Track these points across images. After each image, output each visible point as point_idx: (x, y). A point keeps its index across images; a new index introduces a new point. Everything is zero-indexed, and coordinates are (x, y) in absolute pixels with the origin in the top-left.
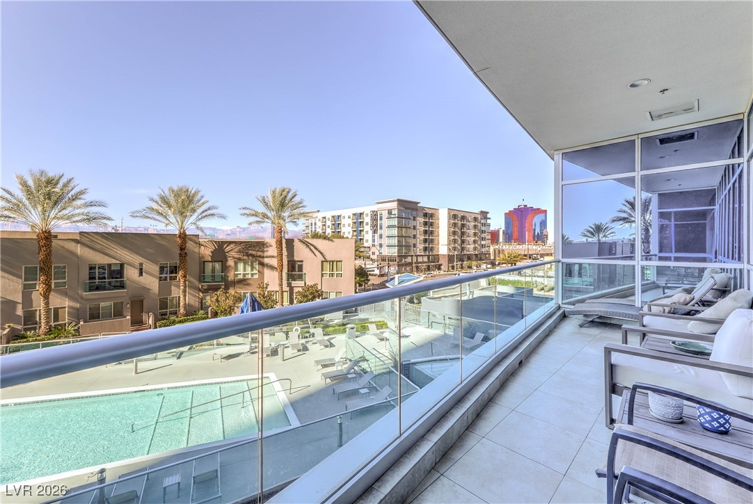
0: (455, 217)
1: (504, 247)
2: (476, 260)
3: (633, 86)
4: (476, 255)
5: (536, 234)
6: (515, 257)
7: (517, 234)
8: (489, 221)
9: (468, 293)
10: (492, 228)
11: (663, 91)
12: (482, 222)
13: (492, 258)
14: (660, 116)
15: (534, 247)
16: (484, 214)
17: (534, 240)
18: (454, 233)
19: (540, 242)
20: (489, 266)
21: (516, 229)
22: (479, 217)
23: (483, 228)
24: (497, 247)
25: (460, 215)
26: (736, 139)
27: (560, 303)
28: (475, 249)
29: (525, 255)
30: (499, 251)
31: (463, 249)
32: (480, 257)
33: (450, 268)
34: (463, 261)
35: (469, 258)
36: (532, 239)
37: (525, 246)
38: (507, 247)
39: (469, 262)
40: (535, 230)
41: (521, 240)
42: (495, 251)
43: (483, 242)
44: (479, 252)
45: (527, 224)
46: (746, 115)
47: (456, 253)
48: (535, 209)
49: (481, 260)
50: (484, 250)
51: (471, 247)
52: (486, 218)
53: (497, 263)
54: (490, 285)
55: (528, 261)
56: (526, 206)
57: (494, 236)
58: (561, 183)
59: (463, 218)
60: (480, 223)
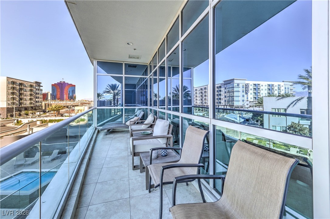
0: (13, 83)
1: (52, 102)
2: (31, 110)
3: (128, 44)
4: (32, 107)
5: (70, 96)
6: (59, 107)
7: (59, 95)
8: (41, 88)
9: (28, 130)
10: (43, 92)
11: (135, 49)
12: (37, 88)
13: (44, 108)
14: (131, 58)
15: (69, 102)
16: (38, 84)
17: (69, 99)
18: (13, 93)
19: (72, 100)
20: (42, 113)
21: (59, 93)
22: (34, 85)
23: (37, 92)
24: (47, 102)
25: (18, 82)
26: (145, 70)
27: (96, 126)
28: (31, 103)
29: (64, 106)
30: (48, 104)
31: (21, 104)
32: (34, 109)
33: (9, 116)
34: (21, 111)
35: (26, 109)
36: (68, 98)
37: (65, 102)
38: (54, 102)
39: (26, 111)
40: (69, 94)
41: (62, 99)
42: (45, 104)
43: (37, 100)
44: (34, 105)
45: (65, 91)
46: (149, 64)
47: (14, 106)
48: (69, 84)
49: (35, 109)
50: (37, 104)
51: (28, 102)
52: (40, 86)
53: (47, 111)
54: (42, 123)
55: (66, 109)
56: (64, 82)
57: (45, 96)
58: (96, 74)
59: (21, 84)
60: (35, 88)
